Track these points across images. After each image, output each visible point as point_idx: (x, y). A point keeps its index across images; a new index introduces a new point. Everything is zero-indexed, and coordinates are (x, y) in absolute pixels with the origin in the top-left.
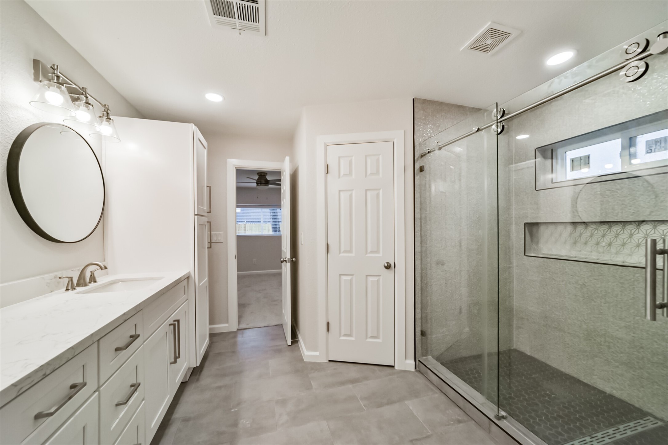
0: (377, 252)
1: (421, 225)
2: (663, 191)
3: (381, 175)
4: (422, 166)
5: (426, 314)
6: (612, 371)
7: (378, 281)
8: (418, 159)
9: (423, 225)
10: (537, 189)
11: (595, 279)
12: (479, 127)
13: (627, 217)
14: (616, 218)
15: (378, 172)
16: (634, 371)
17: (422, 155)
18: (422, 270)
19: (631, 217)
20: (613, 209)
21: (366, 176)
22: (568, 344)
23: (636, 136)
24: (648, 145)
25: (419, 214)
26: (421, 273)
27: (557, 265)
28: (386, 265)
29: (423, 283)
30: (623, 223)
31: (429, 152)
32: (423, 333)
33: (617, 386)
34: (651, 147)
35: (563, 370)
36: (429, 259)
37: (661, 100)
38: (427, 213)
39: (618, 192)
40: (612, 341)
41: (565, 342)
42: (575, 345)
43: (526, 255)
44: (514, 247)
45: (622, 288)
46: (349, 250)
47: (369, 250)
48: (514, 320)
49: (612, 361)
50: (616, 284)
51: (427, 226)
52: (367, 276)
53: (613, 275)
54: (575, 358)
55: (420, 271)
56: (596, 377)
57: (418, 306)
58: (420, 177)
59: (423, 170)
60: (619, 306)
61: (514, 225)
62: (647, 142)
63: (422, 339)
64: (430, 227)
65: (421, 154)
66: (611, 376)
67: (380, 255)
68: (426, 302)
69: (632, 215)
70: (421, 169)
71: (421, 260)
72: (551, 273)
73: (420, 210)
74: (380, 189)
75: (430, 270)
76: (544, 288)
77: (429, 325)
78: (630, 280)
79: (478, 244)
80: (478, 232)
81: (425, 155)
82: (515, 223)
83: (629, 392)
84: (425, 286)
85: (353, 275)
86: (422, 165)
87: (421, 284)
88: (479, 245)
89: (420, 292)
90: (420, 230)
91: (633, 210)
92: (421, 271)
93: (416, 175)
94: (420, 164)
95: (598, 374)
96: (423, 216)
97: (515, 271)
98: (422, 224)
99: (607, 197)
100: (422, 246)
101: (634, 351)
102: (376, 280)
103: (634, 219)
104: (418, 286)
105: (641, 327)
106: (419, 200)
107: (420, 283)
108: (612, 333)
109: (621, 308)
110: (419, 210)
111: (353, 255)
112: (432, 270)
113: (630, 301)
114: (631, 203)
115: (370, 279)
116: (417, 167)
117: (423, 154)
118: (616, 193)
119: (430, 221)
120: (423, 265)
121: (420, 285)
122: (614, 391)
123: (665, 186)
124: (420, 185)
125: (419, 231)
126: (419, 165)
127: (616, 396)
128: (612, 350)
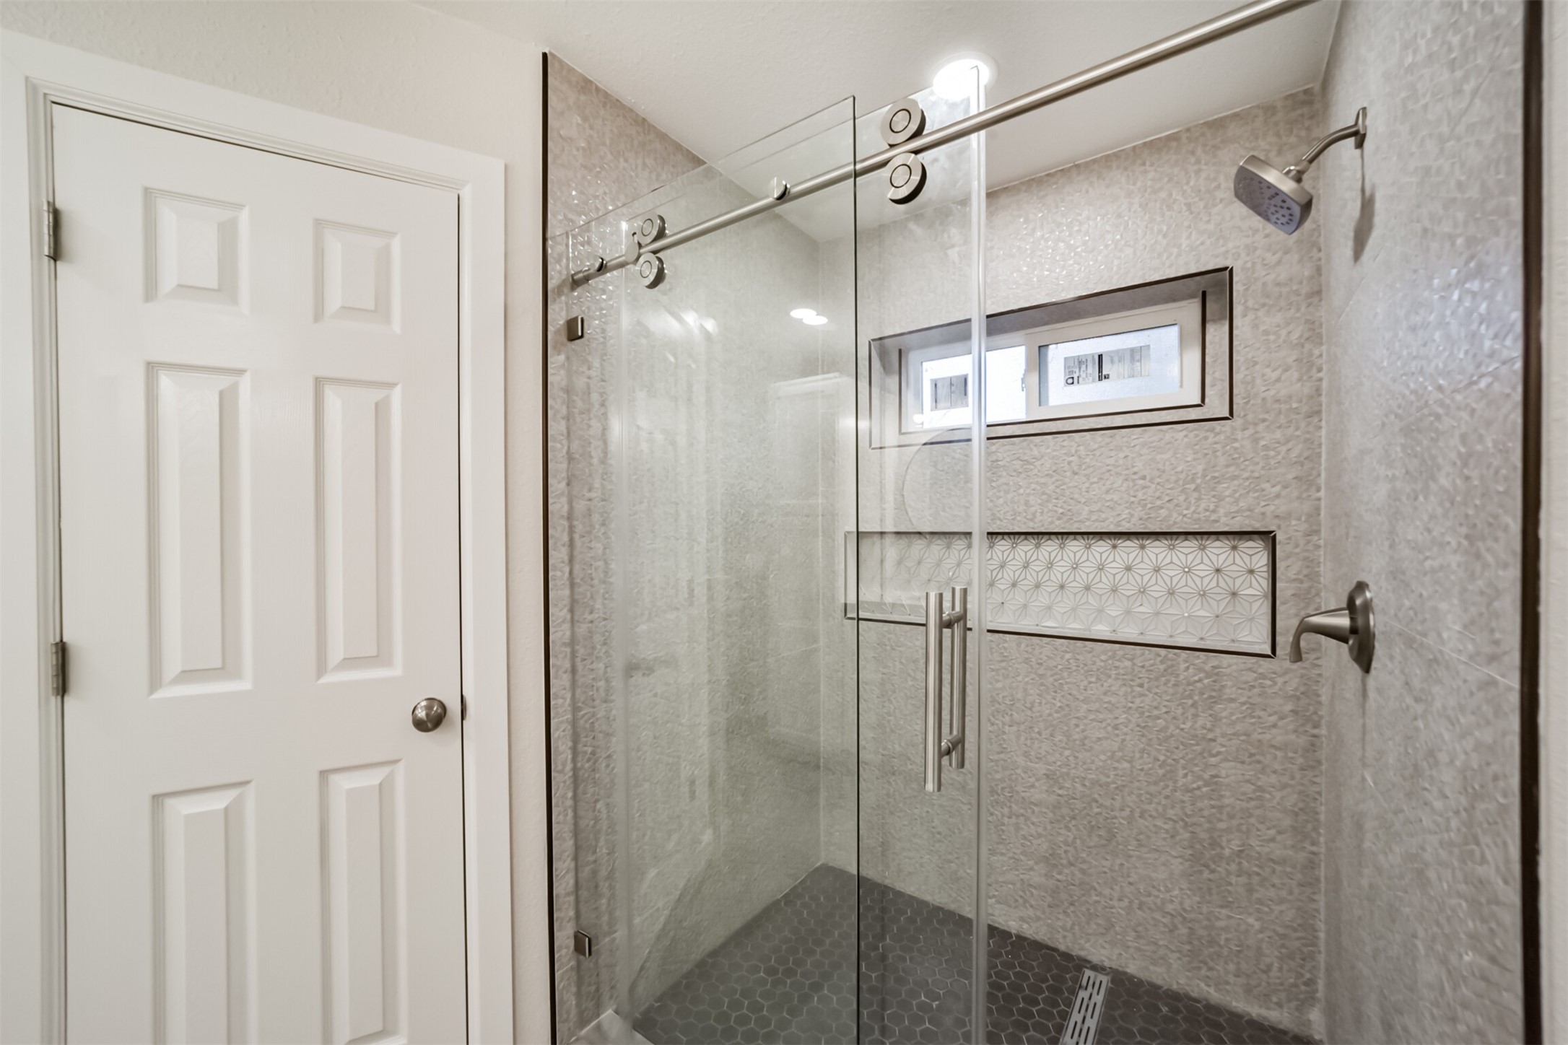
0: (380, 657)
1: (571, 540)
2: (1109, 468)
3: (396, 327)
4: (577, 318)
5: (592, 866)
6: (1022, 880)
7: (384, 790)
8: (559, 290)
9: (578, 542)
10: (873, 446)
11: (993, 670)
12: (788, 186)
13: (1051, 523)
14: (1031, 524)
15: (381, 309)
16: (1060, 873)
17: (575, 277)
18: (575, 708)
19: (1058, 523)
20: (1027, 503)
21: (318, 315)
22: (939, 833)
23: (1048, 345)
24: (1069, 367)
25: (564, 500)
26: (574, 723)
27: (918, 640)
28: (421, 714)
29: (580, 758)
30: (1060, 537)
31: (602, 268)
32: (583, 944)
33: (1031, 912)
34: (1072, 372)
35: (928, 898)
36: (601, 665)
37: (1102, 267)
38: (593, 495)
39: (1036, 464)
40: (1022, 811)
41: (933, 830)
42: (954, 833)
43: (849, 616)
44: (821, 596)
45: (1042, 688)
46: (219, 665)
47: (337, 652)
48: (822, 790)
49: (1022, 857)
50: (1032, 679)
51: (593, 545)
52: (324, 774)
53: (1027, 659)
54: (952, 865)
55: (569, 716)
56: (993, 900)
57: (564, 846)
58: (568, 358)
59: (580, 334)
60: (1036, 730)
61: (820, 538)
62: (1066, 359)
63: (579, 967)
64: (605, 548)
65: (573, 276)
66: (1021, 893)
67: (396, 671)
68: (592, 822)
69: (1059, 519)
70: (574, 331)
71: (574, 670)
72: (903, 661)
73: (568, 484)
74: (396, 385)
75: (606, 701)
76: (889, 700)
77: (604, 901)
78: (1056, 667)
79: (745, 595)
80: (744, 559)
81: (587, 279)
82: (823, 532)
83: (1049, 921)
84: (587, 765)
85: (244, 783)
86: (574, 316)
87: (574, 760)
88: (745, 599)
89: (570, 794)
90: (566, 558)
91: (1062, 507)
92: (574, 715)
93: (555, 347)
94: (567, 311)
95: (996, 893)
96: (580, 506)
97: (824, 660)
98: (576, 536)
99: (1014, 474)
100: (576, 618)
101: (1060, 828)
102: (377, 782)
103: (1063, 528)
104: (561, 772)
105: (1074, 771)
106: (566, 448)
107: (569, 761)
108: (1023, 794)
109: (1039, 733)
110: (564, 484)
111: (245, 685)
112: (612, 701)
113: (1055, 715)
114: (1058, 490)
115: (343, 784)
116: (558, 318)
117: (581, 275)
118: (1032, 467)
119: (603, 524)
120: (578, 691)
121: (569, 766)
122: (1025, 926)
123: (1111, 457)
124: (568, 390)
125: (563, 562)
126: (564, 313)
127: (1029, 936)
128: (1023, 833)
